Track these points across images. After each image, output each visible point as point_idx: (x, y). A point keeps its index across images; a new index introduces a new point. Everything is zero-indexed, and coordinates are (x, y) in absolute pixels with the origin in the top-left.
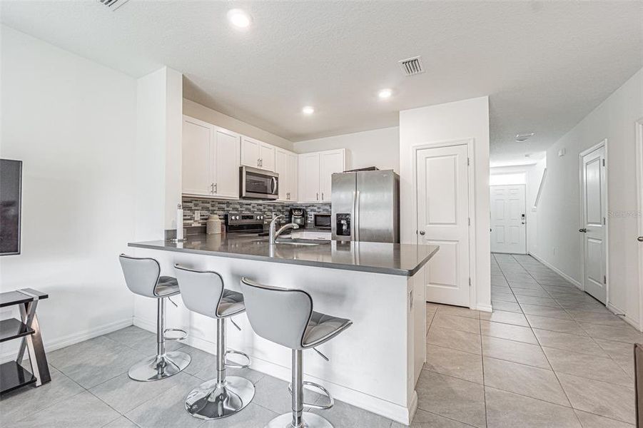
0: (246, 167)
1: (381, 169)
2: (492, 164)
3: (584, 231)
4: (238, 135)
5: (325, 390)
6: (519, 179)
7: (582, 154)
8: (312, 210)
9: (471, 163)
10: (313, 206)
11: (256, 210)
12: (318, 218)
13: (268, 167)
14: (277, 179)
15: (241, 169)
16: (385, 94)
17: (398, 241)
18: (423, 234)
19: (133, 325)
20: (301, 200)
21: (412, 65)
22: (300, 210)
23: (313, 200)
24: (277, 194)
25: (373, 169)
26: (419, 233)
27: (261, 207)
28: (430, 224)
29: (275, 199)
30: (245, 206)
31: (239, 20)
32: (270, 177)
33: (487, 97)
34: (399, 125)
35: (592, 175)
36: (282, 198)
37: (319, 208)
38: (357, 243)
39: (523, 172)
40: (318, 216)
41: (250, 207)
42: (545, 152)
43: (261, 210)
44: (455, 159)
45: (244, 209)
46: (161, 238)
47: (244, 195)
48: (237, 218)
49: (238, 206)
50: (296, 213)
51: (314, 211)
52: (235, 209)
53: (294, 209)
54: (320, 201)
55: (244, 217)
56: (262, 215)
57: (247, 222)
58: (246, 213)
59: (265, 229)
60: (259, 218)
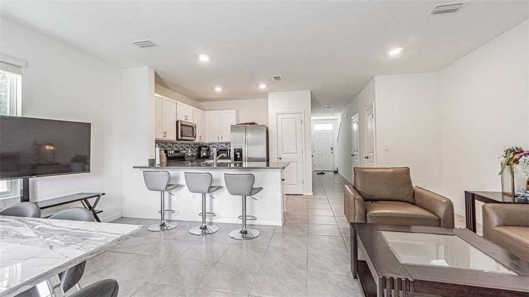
0: (181, 121)
1: (259, 124)
2: (312, 118)
3: (353, 155)
4: (175, 101)
5: (253, 217)
6: (329, 127)
7: (352, 118)
8: (213, 147)
9: (303, 122)
10: (214, 144)
11: (180, 147)
13: (190, 121)
14: (195, 127)
15: (177, 122)
16: (262, 86)
17: (268, 161)
18: (280, 159)
19: (122, 217)
20: (207, 141)
21: (277, 78)
22: (206, 147)
23: (216, 140)
24: (195, 137)
25: (253, 124)
27: (183, 145)
28: (285, 153)
29: (193, 140)
30: (174, 145)
31: (204, 59)
32: (192, 127)
33: (309, 91)
34: (268, 98)
35: (355, 127)
36: (197, 140)
37: (218, 145)
38: (247, 163)
39: (330, 123)
40: (221, 150)
41: (177, 145)
42: (340, 114)
43: (182, 147)
44: (296, 120)
45: (174, 147)
46: (147, 164)
47: (179, 138)
48: (173, 152)
49: (171, 145)
50: (204, 149)
51: (215, 147)
52: (170, 147)
53: (202, 146)
54: (221, 141)
55: (176, 152)
56: (184, 150)
57: (177, 154)
58: (176, 149)
59: (187, 159)
60: (183, 152)
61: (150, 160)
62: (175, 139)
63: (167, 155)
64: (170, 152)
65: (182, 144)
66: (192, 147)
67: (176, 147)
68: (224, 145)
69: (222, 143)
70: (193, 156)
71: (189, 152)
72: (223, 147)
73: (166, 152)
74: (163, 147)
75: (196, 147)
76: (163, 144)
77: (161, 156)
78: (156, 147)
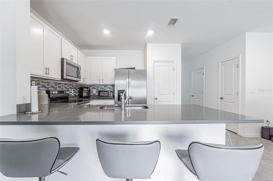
0: (66, 59)
3: (193, 96)
8: (93, 88)
9: (175, 70)
10: (94, 85)
12: (100, 92)
13: (75, 61)
14: (80, 68)
15: (62, 60)
20: (88, 82)
21: (173, 21)
22: (87, 88)
23: (96, 82)
24: (80, 78)
25: (134, 68)
26: (155, 99)
28: (160, 95)
29: (78, 81)
30: (58, 85)
32: (77, 68)
33: (181, 44)
36: (81, 82)
37: (97, 87)
40: (100, 91)
41: (61, 85)
43: (66, 87)
44: (169, 67)
45: (57, 87)
47: (65, 77)
48: (56, 92)
50: (85, 89)
51: (95, 88)
52: (52, 87)
53: (84, 87)
54: (101, 83)
55: (60, 92)
56: (68, 91)
57: (61, 95)
58: (59, 89)
59: (70, 99)
60: (67, 92)
61: (19, 106)
62: (59, 78)
63: (49, 97)
64: (54, 92)
65: (65, 84)
66: (75, 88)
67: (60, 87)
68: (103, 87)
69: (102, 85)
70: (76, 96)
71: (72, 93)
72: (102, 88)
73: (48, 92)
74: (45, 87)
75: (78, 88)
76: (44, 84)
77: (40, 98)
78: (31, 85)
